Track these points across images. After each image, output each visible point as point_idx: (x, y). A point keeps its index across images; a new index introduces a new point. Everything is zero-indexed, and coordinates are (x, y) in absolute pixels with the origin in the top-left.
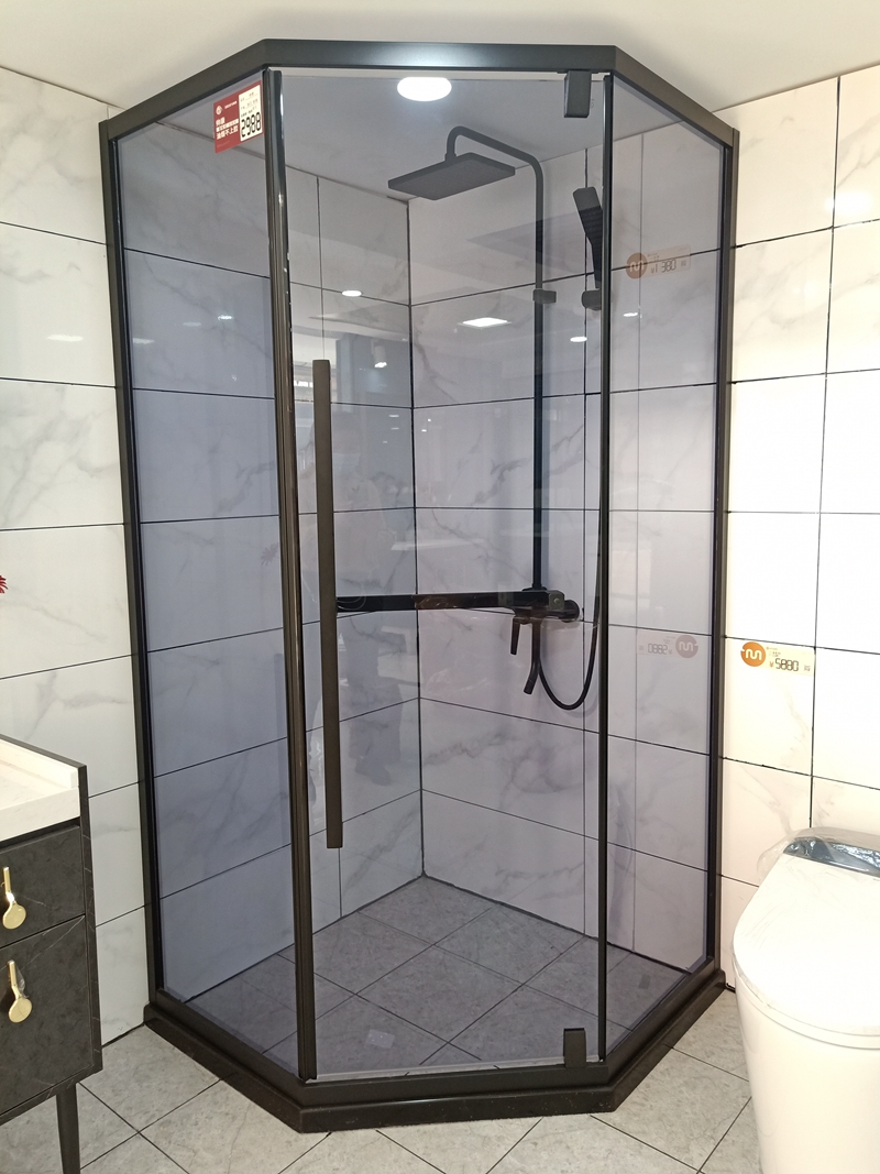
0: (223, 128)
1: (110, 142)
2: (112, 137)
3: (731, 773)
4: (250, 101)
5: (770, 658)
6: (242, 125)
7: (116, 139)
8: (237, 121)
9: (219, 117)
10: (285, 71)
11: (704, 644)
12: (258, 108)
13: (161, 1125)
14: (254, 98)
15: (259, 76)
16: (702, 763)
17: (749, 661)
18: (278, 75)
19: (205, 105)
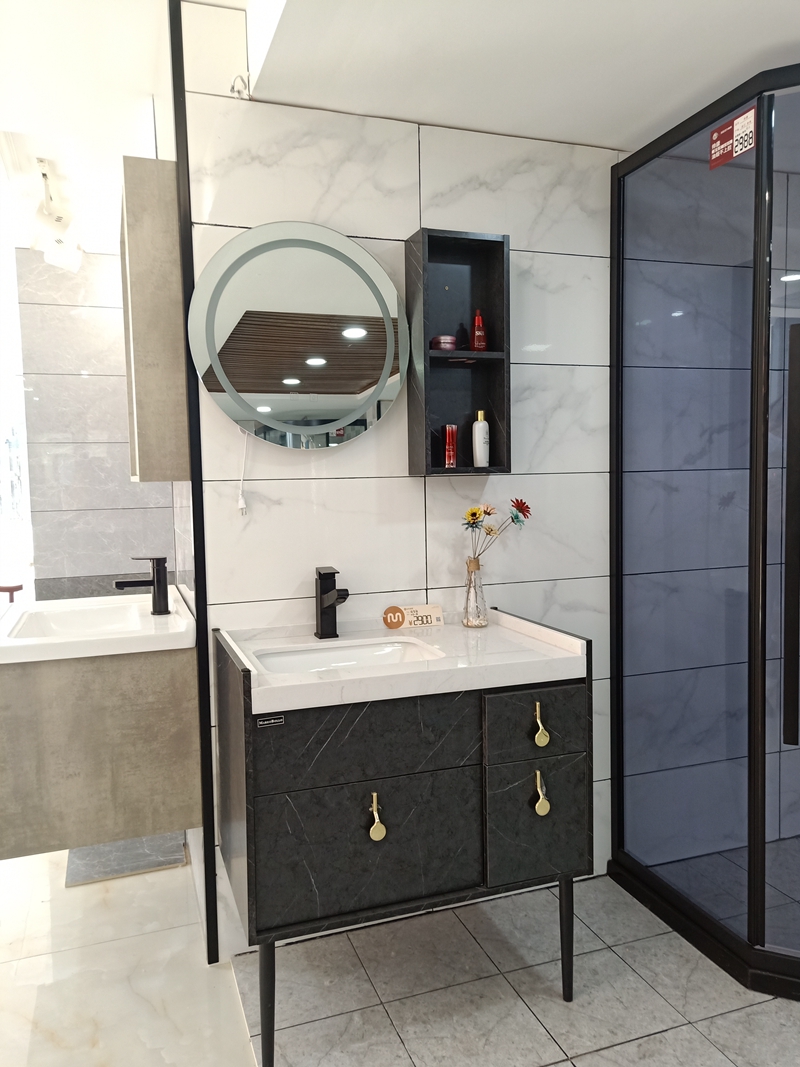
0: (718, 149)
1: (619, 179)
2: (620, 175)
4: (744, 124)
6: (735, 143)
7: (624, 176)
8: (731, 141)
9: (715, 141)
10: (777, 93)
12: (752, 127)
13: (627, 947)
14: (748, 121)
15: (754, 102)
18: (771, 97)
19: (703, 135)
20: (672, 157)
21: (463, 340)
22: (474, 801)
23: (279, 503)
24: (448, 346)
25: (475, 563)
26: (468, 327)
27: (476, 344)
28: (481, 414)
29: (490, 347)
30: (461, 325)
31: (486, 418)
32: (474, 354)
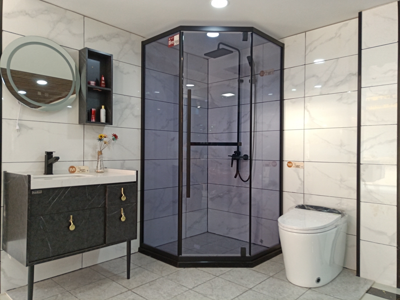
0: (170, 43)
2: (144, 44)
3: (285, 195)
5: (294, 165)
8: (173, 41)
9: (170, 40)
10: (184, 32)
11: (278, 163)
12: (178, 39)
13: (145, 266)
14: (177, 37)
15: (179, 33)
16: (278, 193)
17: (289, 166)
18: (183, 33)
19: (166, 38)
20: (158, 43)
21: (98, 83)
22: (103, 218)
23: (31, 129)
24: (93, 85)
25: (100, 153)
26: (99, 80)
27: (102, 85)
28: (103, 107)
29: (106, 87)
30: (97, 79)
31: (105, 108)
32: (102, 88)
